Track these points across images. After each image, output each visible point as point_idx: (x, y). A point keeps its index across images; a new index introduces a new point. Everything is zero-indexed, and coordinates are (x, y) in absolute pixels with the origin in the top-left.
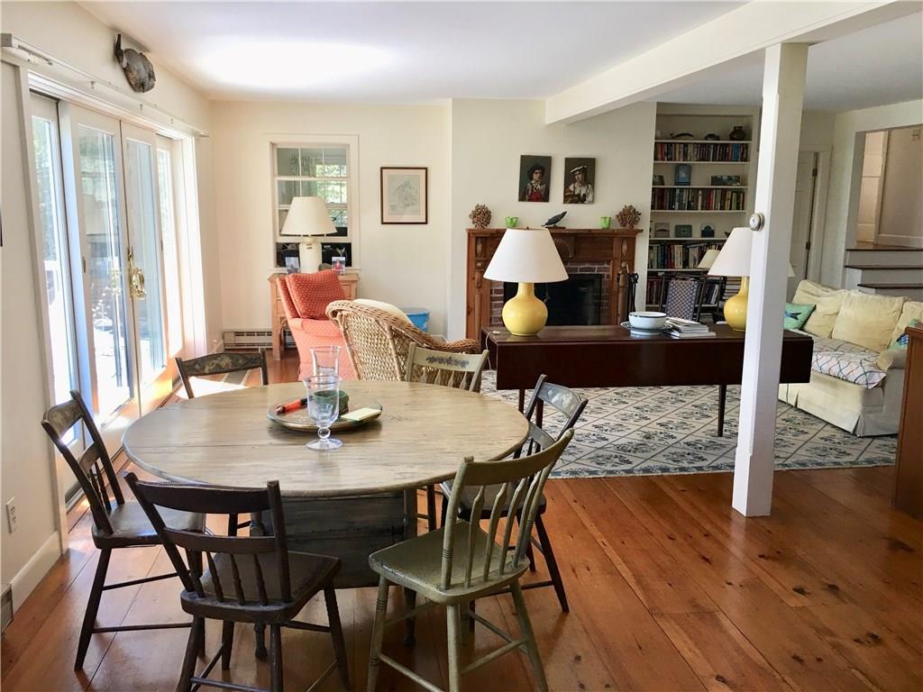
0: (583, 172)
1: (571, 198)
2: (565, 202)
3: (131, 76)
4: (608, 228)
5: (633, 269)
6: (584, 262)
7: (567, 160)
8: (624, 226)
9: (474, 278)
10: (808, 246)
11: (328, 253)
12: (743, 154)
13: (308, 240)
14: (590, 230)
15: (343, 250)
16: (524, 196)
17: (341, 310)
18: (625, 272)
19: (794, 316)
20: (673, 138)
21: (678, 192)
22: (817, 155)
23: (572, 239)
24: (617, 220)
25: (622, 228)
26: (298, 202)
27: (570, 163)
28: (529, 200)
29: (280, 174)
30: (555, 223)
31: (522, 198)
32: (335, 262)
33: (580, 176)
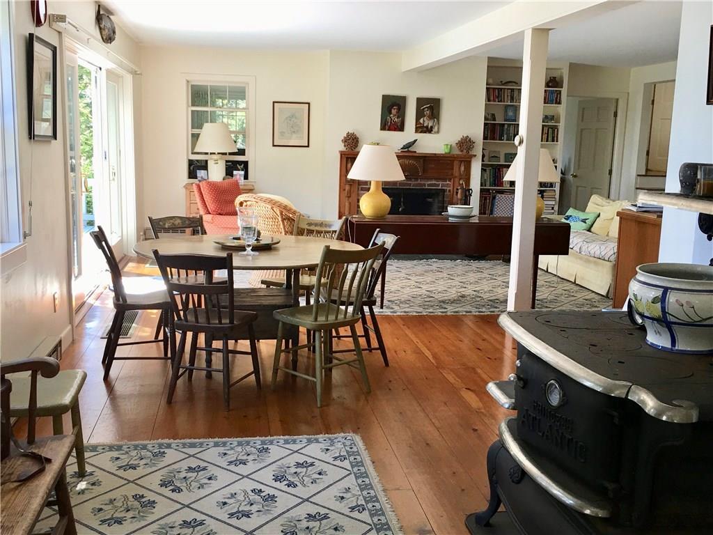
0: (430, 109)
1: (421, 129)
2: (416, 132)
3: (103, 33)
4: (449, 153)
5: (469, 185)
6: (431, 179)
7: (418, 100)
8: (462, 151)
9: (345, 190)
10: (610, 172)
11: (231, 168)
12: (557, 98)
13: (215, 157)
14: (435, 154)
15: (242, 166)
16: (385, 126)
17: (246, 201)
18: (462, 188)
19: (584, 221)
20: (503, 85)
21: (506, 126)
22: (617, 100)
23: (422, 160)
24: (456, 147)
25: (460, 153)
26: (208, 127)
27: (420, 101)
28: (388, 130)
29: (193, 105)
30: (408, 148)
31: (383, 128)
32: (236, 175)
33: (428, 112)
